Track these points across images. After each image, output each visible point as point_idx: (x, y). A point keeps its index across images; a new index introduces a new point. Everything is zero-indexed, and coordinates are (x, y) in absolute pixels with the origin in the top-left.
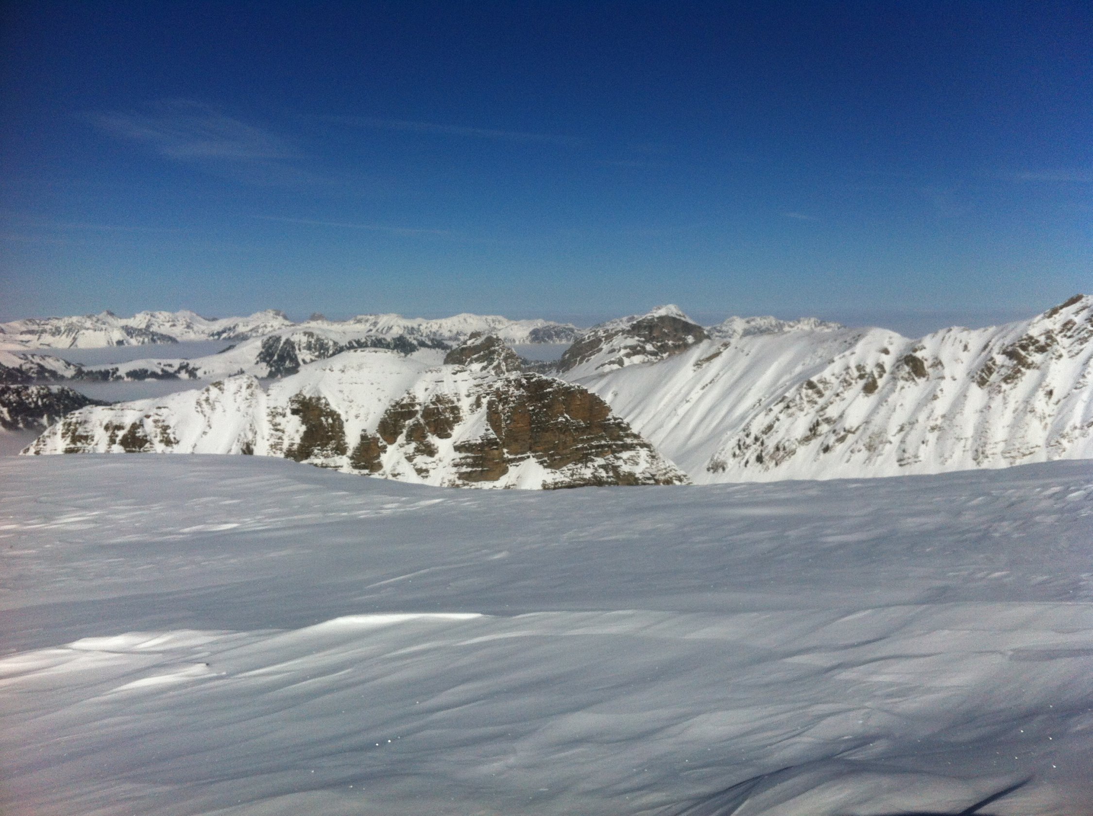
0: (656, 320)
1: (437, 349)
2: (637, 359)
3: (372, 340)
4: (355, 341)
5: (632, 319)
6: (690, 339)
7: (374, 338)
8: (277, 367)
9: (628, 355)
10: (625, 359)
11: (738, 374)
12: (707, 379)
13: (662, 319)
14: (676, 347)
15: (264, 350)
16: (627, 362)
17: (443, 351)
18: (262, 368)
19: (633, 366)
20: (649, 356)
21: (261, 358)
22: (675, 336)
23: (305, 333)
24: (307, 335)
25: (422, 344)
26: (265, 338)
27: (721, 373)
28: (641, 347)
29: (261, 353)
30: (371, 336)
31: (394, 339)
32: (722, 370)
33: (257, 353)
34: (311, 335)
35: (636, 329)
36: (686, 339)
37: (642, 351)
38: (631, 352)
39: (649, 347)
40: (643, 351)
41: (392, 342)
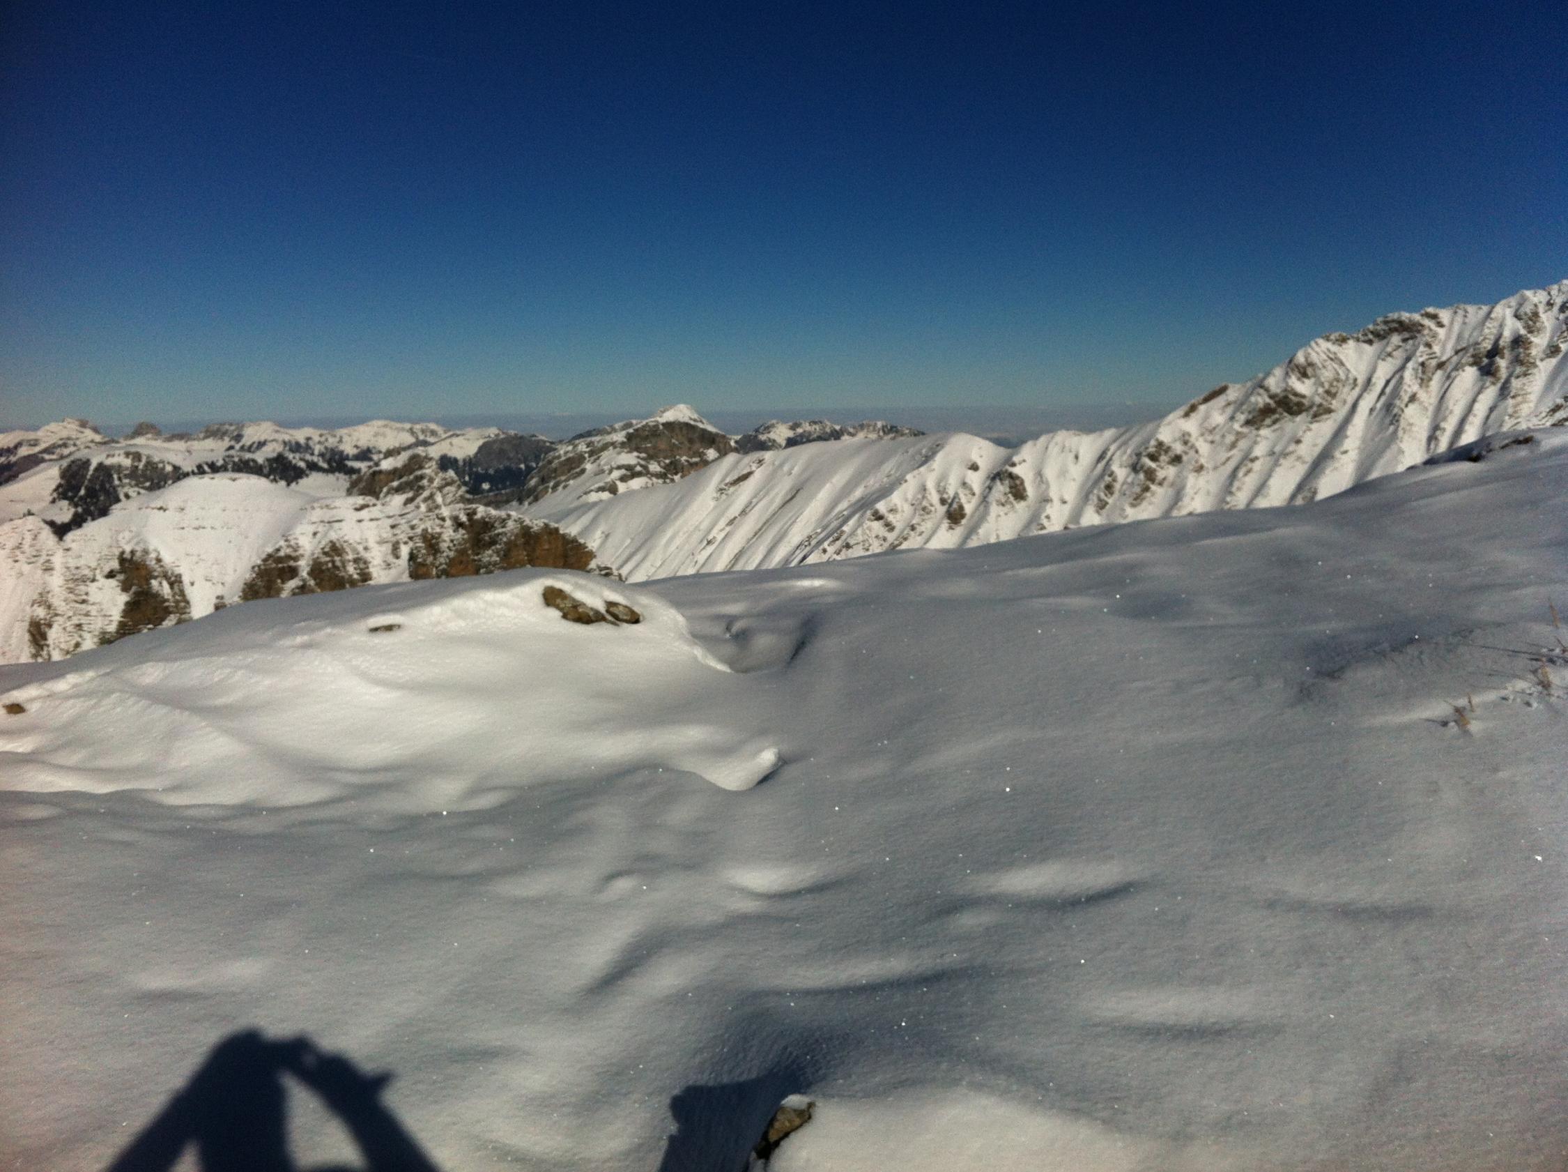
0: (661, 427)
1: (337, 474)
2: (636, 483)
3: (234, 462)
4: (207, 464)
5: (629, 425)
6: (711, 454)
7: (236, 459)
8: (85, 507)
9: (623, 479)
10: (618, 483)
11: (778, 501)
12: (735, 510)
13: (669, 426)
14: (692, 465)
15: (63, 482)
16: (622, 487)
17: (347, 477)
18: (61, 509)
19: (631, 493)
20: (654, 479)
21: (59, 494)
22: (690, 449)
23: (127, 454)
24: (131, 457)
25: (313, 467)
26: (65, 463)
27: (755, 501)
28: (641, 466)
29: (59, 486)
30: (233, 457)
31: (268, 460)
32: (755, 497)
33: (54, 487)
34: (137, 456)
35: (634, 441)
36: (705, 454)
37: (644, 471)
38: (629, 473)
39: (654, 467)
40: (646, 472)
41: (266, 463)
